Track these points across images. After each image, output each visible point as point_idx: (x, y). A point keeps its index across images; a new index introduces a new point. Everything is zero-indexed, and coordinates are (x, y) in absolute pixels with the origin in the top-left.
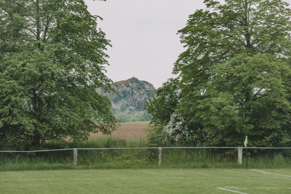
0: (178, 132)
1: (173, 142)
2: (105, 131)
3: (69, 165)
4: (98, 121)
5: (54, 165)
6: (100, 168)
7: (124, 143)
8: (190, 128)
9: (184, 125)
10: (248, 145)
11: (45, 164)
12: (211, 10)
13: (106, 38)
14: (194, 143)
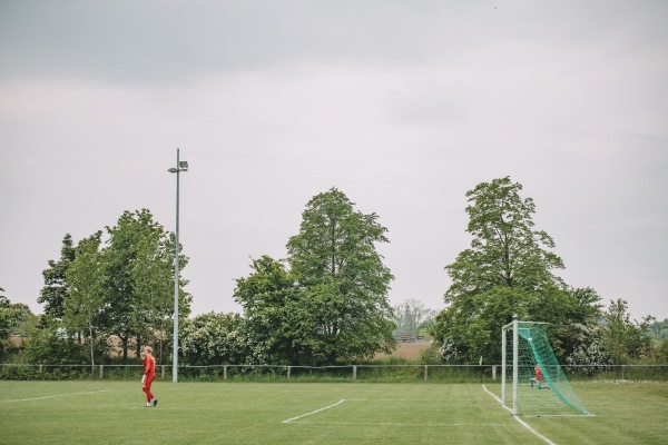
0: (449, 352)
1: (445, 360)
2: (387, 351)
3: (348, 379)
4: (382, 343)
5: (336, 379)
6: (374, 382)
7: (403, 361)
8: (459, 349)
9: (453, 346)
10: (483, 363)
11: (329, 378)
12: (475, 250)
13: (391, 273)
14: (462, 361)
